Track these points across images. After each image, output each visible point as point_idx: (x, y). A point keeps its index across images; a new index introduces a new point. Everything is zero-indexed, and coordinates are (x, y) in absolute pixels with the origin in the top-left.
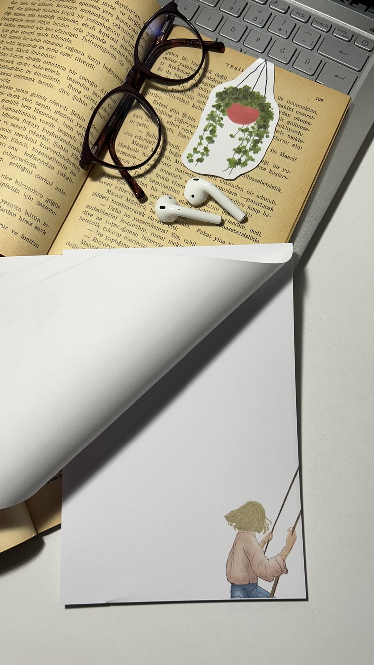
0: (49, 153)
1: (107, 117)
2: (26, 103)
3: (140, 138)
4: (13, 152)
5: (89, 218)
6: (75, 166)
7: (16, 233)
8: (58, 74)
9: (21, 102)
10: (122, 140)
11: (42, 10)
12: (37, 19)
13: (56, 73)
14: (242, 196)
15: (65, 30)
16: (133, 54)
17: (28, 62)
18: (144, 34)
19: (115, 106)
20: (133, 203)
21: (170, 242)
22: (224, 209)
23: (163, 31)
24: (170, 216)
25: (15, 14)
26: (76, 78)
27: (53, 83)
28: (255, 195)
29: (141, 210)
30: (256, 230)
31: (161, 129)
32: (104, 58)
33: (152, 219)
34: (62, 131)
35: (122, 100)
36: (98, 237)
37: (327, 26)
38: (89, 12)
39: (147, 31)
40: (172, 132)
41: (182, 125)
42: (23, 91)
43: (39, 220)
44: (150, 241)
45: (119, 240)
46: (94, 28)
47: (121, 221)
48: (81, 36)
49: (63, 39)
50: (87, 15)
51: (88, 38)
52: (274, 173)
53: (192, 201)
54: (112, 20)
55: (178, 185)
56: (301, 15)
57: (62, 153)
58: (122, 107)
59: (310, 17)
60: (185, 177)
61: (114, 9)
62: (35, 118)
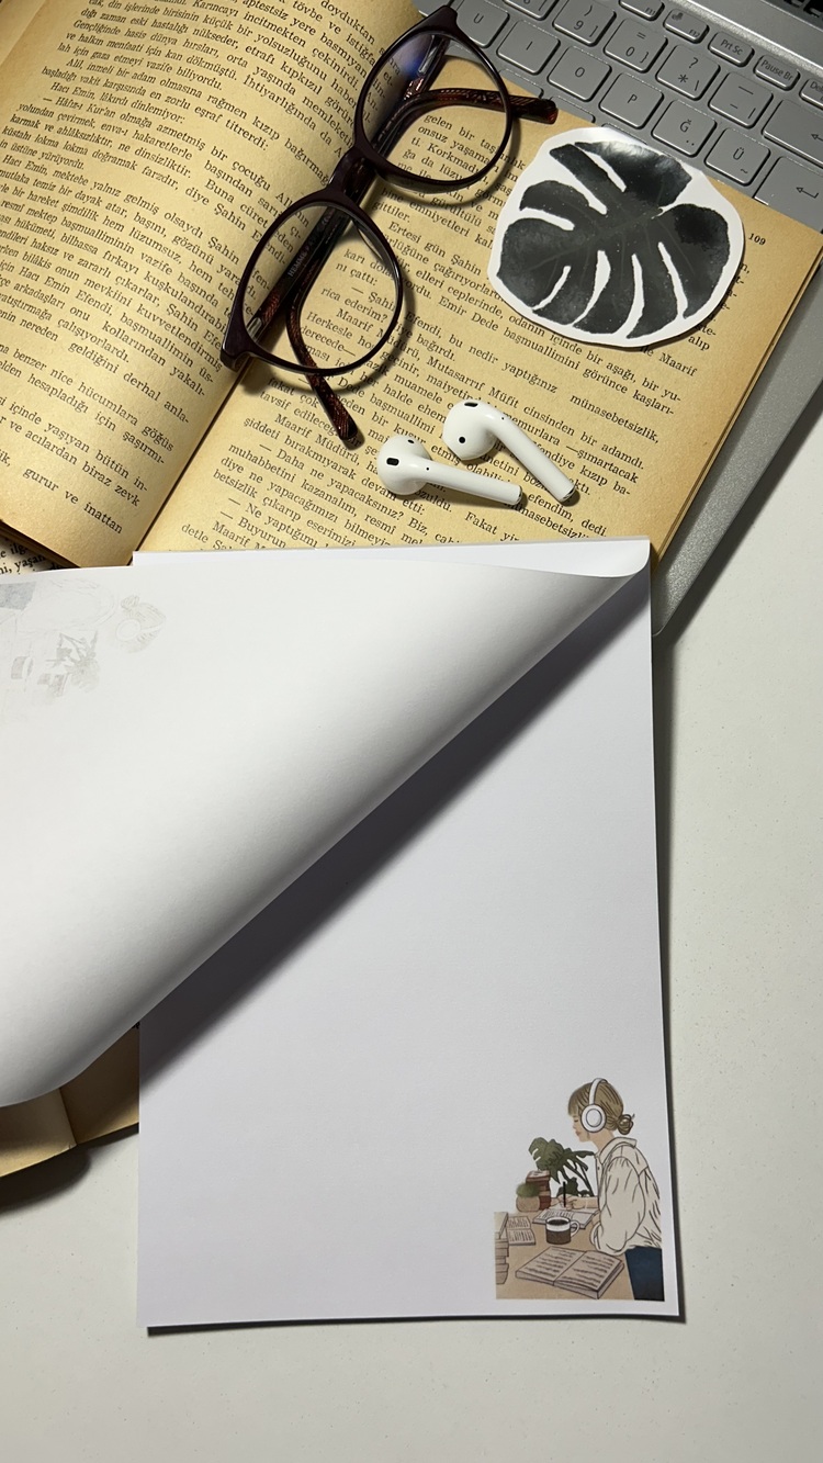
0: (154, 327)
1: (288, 256)
2: (114, 216)
3: (356, 305)
4: (80, 323)
5: (234, 475)
6: (210, 358)
7: (74, 499)
8: (187, 155)
9: (102, 212)
10: (317, 308)
11: (162, 11)
12: (148, 30)
13: (182, 153)
14: (568, 445)
15: (208, 58)
16: (353, 118)
17: (125, 125)
18: (380, 76)
19: (305, 232)
20: (331, 447)
21: (406, 537)
22: (528, 472)
23: (423, 69)
24: (408, 481)
25: (104, 16)
26: (225, 166)
27: (174, 175)
28: (600, 444)
29: (348, 464)
30: (595, 522)
31: (404, 287)
32: (288, 126)
33: (371, 485)
34: (187, 282)
35: (322, 218)
36: (251, 517)
37: (787, 76)
38: (263, 22)
39: (387, 68)
40: (427, 294)
41: (449, 281)
42: (109, 189)
43: (125, 473)
44: (363, 533)
45: (295, 525)
46: (270, 59)
47: (304, 485)
48: (242, 73)
49: (203, 79)
50: (257, 29)
51: (258, 78)
52: (643, 399)
53: (461, 451)
54: (313, 42)
55: (432, 413)
56: (733, 48)
57: (185, 329)
58: (321, 234)
59: (753, 52)
60: (447, 397)
61: (318, 17)
62: (130, 249)
